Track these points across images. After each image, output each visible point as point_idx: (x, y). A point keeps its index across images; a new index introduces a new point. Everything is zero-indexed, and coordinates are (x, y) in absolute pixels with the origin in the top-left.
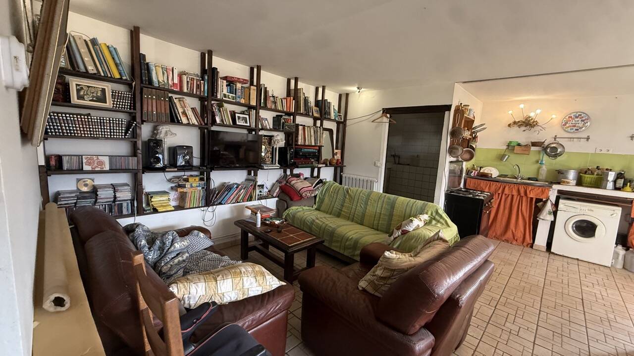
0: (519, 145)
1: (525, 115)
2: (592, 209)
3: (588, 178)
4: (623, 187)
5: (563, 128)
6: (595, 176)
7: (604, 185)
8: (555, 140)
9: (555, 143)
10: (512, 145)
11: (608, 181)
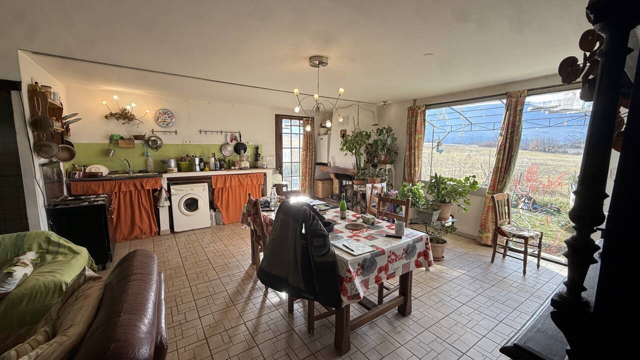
0: (122, 138)
1: (121, 108)
2: (193, 188)
3: (184, 164)
4: (204, 168)
5: (157, 123)
6: (187, 162)
7: (194, 168)
8: (153, 134)
9: (153, 136)
10: (115, 138)
11: (196, 165)
